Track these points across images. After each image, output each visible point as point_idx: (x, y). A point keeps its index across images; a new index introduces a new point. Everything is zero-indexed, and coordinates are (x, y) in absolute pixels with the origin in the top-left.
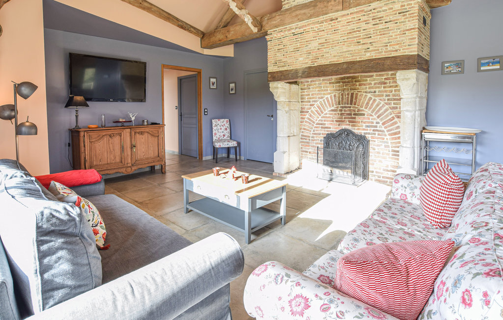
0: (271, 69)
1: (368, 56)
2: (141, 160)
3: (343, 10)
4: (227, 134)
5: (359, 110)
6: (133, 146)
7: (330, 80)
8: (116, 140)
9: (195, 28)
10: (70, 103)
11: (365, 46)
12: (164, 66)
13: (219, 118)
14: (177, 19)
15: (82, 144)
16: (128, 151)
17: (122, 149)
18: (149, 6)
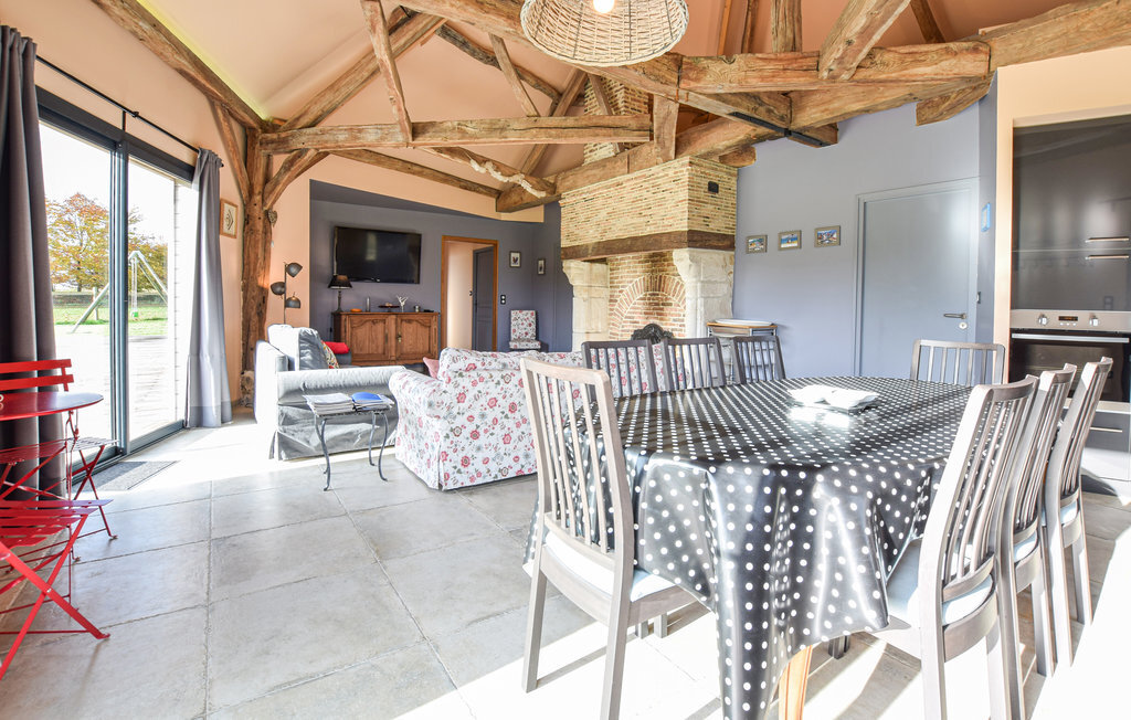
0: (564, 243)
1: (649, 231)
2: (408, 354)
3: (628, 172)
4: (532, 331)
5: (667, 299)
6: (398, 336)
7: (638, 258)
8: (380, 327)
9: (485, 187)
10: (334, 282)
11: (646, 219)
12: (445, 238)
13: (521, 309)
14: (459, 179)
15: (343, 329)
16: (393, 342)
17: (386, 338)
18: (420, 169)
